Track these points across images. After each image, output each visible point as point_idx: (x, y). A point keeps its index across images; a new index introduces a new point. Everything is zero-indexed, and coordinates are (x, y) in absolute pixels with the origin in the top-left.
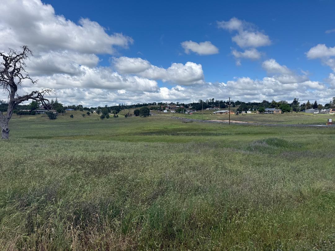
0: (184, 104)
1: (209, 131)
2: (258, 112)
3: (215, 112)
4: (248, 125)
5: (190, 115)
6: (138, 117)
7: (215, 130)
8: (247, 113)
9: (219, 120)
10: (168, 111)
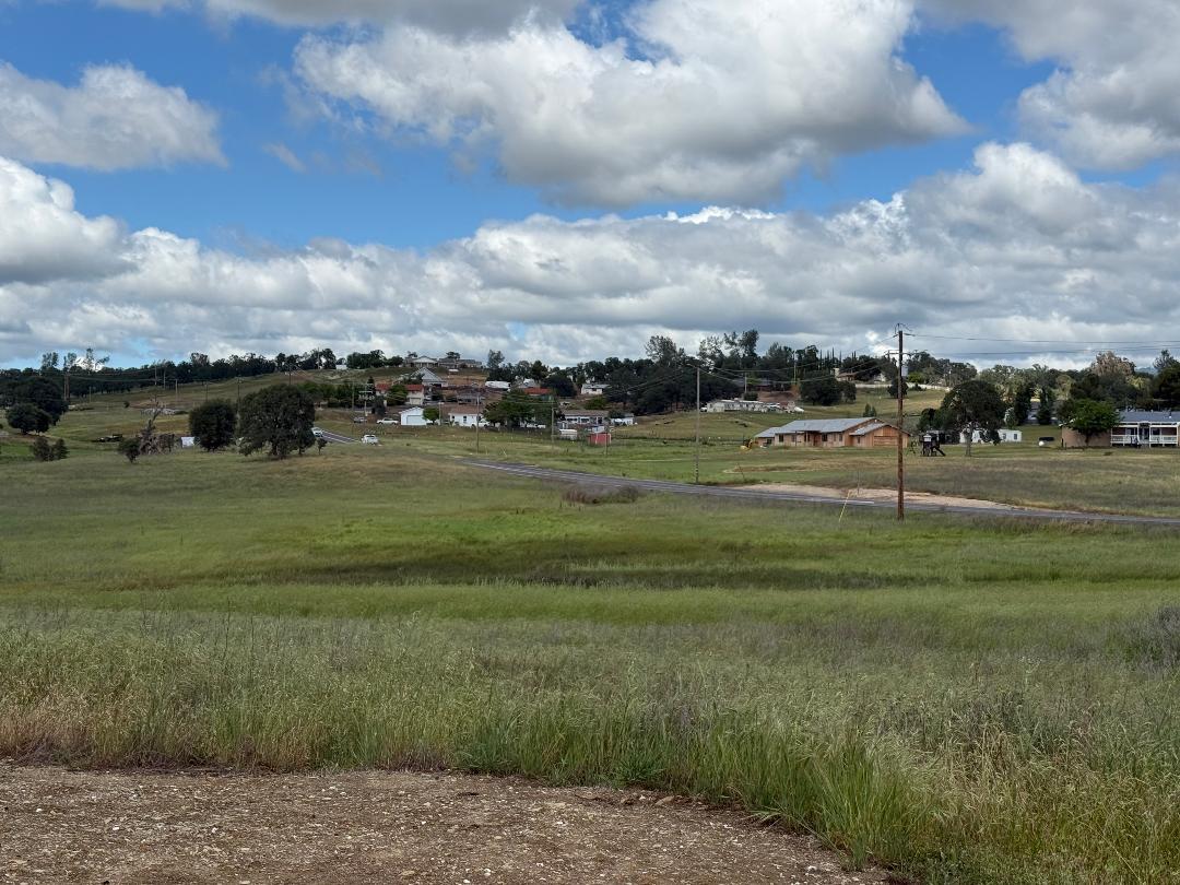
0: (544, 369)
1: (785, 557)
2: (1068, 435)
3: (770, 432)
4: (1029, 526)
5: (596, 451)
6: (228, 459)
7: (822, 554)
8: (997, 439)
9: (814, 484)
10: (430, 414)
